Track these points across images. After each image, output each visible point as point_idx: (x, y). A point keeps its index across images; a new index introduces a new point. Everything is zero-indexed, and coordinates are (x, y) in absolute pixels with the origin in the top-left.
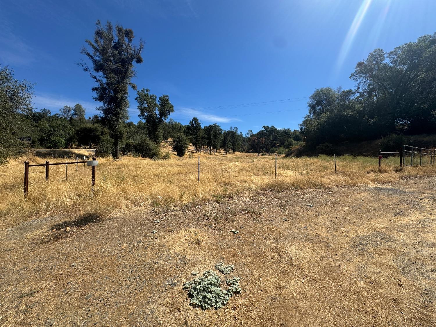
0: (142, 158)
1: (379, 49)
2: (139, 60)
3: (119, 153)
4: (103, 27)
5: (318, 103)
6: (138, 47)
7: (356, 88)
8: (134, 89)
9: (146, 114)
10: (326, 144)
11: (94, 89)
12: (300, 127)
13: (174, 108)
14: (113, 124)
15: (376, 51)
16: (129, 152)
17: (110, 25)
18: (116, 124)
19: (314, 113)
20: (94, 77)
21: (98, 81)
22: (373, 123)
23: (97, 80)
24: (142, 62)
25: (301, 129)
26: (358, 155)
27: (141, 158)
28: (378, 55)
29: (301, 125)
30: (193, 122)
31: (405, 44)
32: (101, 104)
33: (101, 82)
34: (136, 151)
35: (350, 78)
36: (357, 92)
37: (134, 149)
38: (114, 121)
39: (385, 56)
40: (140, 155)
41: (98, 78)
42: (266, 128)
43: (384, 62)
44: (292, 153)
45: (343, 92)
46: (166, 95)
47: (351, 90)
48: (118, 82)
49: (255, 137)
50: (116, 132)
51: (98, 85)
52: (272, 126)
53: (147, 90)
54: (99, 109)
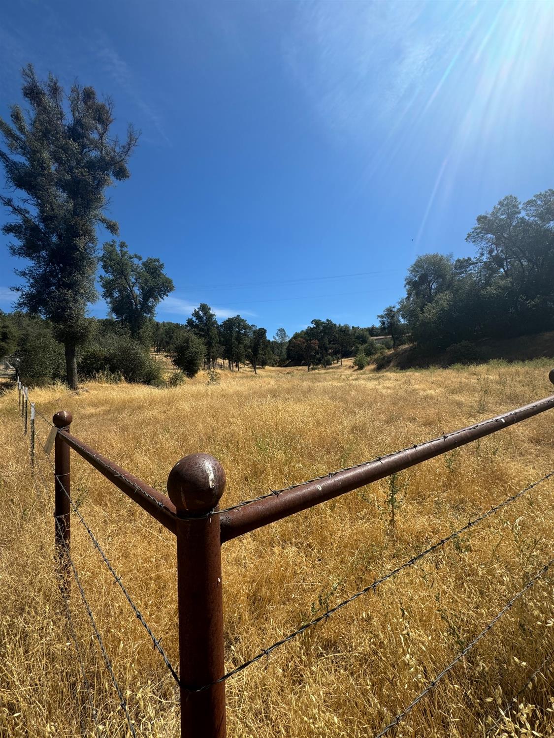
0: (129, 385)
1: (511, 196)
2: (121, 173)
3: (76, 376)
4: (42, 81)
6: (124, 140)
7: (478, 256)
8: (112, 232)
9: (116, 294)
10: (464, 343)
11: (9, 229)
12: (379, 319)
13: (174, 283)
14: (64, 309)
15: (507, 198)
16: (98, 372)
17: (55, 84)
18: (70, 308)
19: (417, 294)
20: (9, 202)
21: (18, 210)
22: (534, 306)
23: (14, 208)
24: (128, 177)
25: (383, 323)
27: (125, 384)
28: (509, 205)
29: (382, 317)
30: (201, 313)
31: (549, 190)
32: (27, 263)
33: (27, 215)
34: (113, 370)
35: (466, 239)
36: (479, 261)
37: (108, 366)
38: (67, 301)
39: (520, 206)
40: (123, 378)
41: (16, 203)
42: (317, 323)
43: (520, 216)
44: (389, 362)
45: (458, 261)
47: (469, 259)
48: (75, 213)
49: (302, 339)
50: (71, 327)
51: (17, 220)
52: (328, 320)
53: (122, 245)
54: (24, 274)
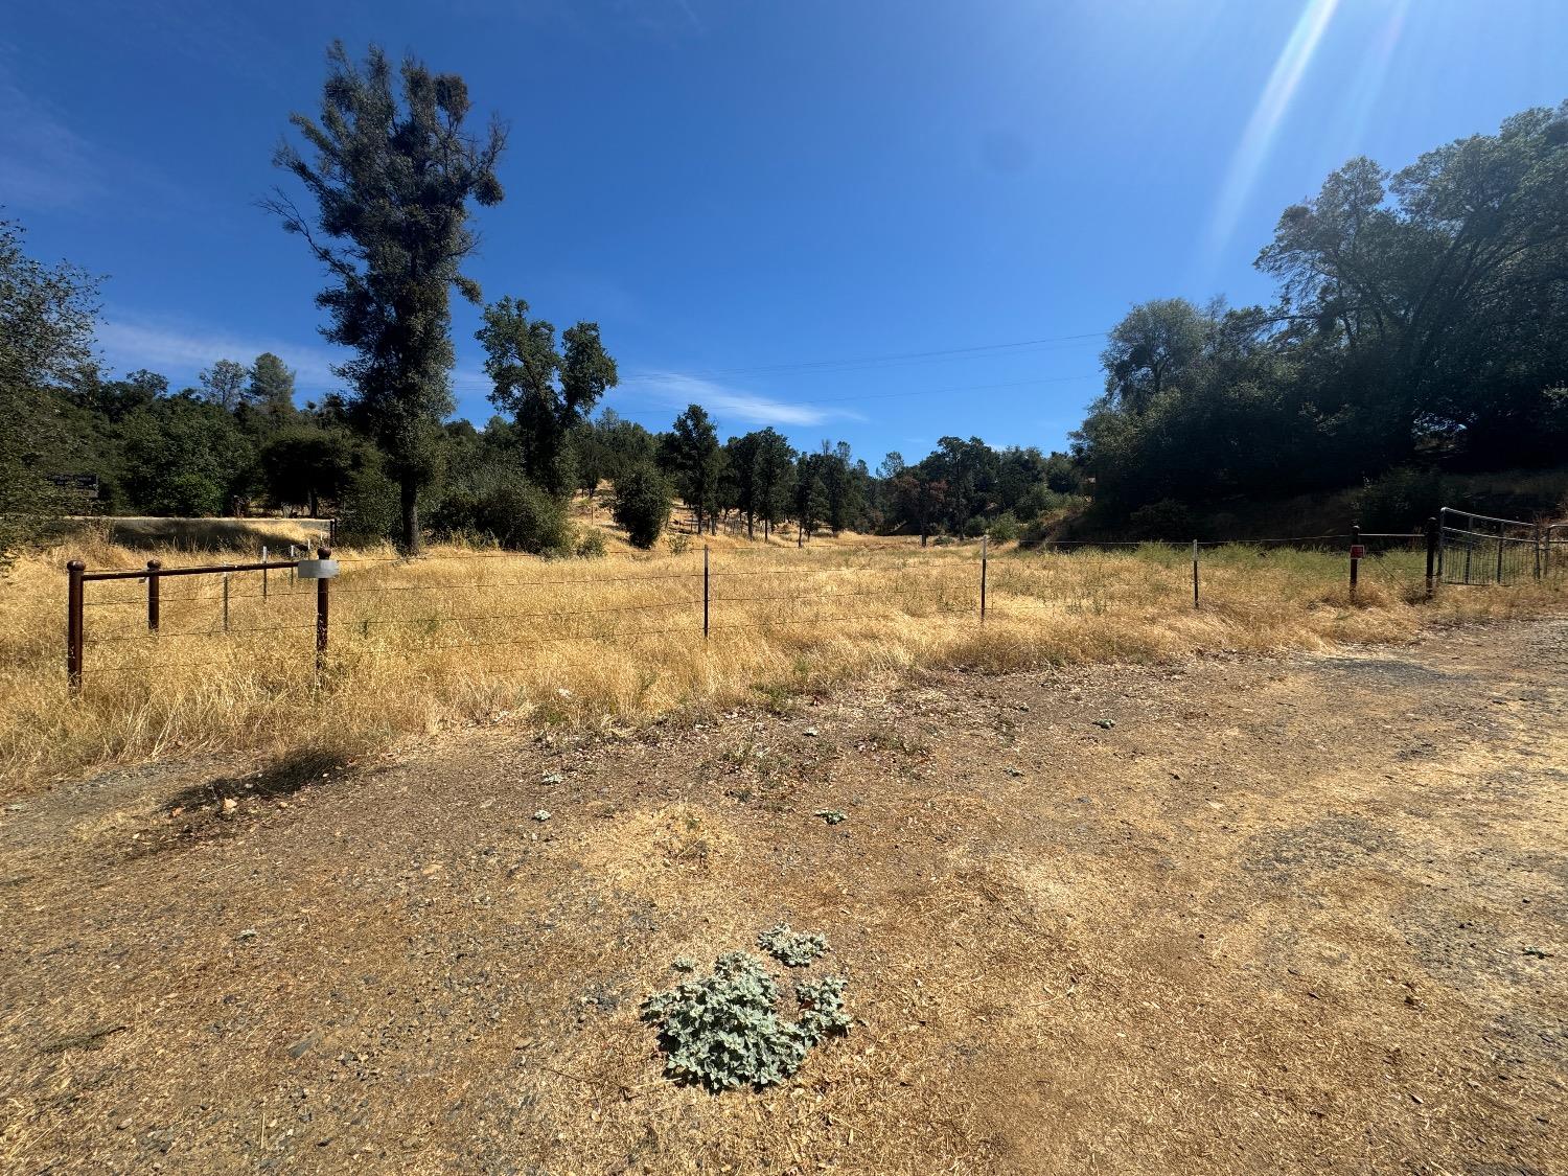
0: (504, 553)
1: (1363, 160)
2: (489, 193)
3: (419, 535)
4: (356, 68)
5: (1141, 356)
6: (484, 145)
7: (1278, 303)
8: (471, 299)
9: (516, 392)
10: (1165, 503)
11: (325, 299)
12: (1072, 441)
13: (618, 372)
14: (394, 429)
15: (1351, 166)
16: (455, 529)
17: (380, 58)
18: (405, 429)
19: (1125, 391)
20: (325, 255)
21: (339, 267)
22: (1336, 428)
23: (334, 264)
24: (501, 199)
25: (1079, 450)
26: (1277, 545)
27: (498, 552)
28: (1358, 182)
29: (1077, 435)
30: (689, 422)
31: (1459, 142)
32: (350, 354)
33: (351, 274)
34: (481, 527)
35: (1256, 263)
36: (1280, 315)
37: (473, 520)
38: (400, 417)
39: (1385, 184)
40: (496, 541)
41: (337, 257)
42: (951, 443)
43: (1380, 207)
44: (1043, 536)
45: (1231, 315)
46: (588, 321)
47: (1258, 310)
48: (412, 273)
49: (911, 479)
50: (405, 458)
51: (337, 283)
52: (974, 439)
53: (520, 306)
54: (343, 373)
